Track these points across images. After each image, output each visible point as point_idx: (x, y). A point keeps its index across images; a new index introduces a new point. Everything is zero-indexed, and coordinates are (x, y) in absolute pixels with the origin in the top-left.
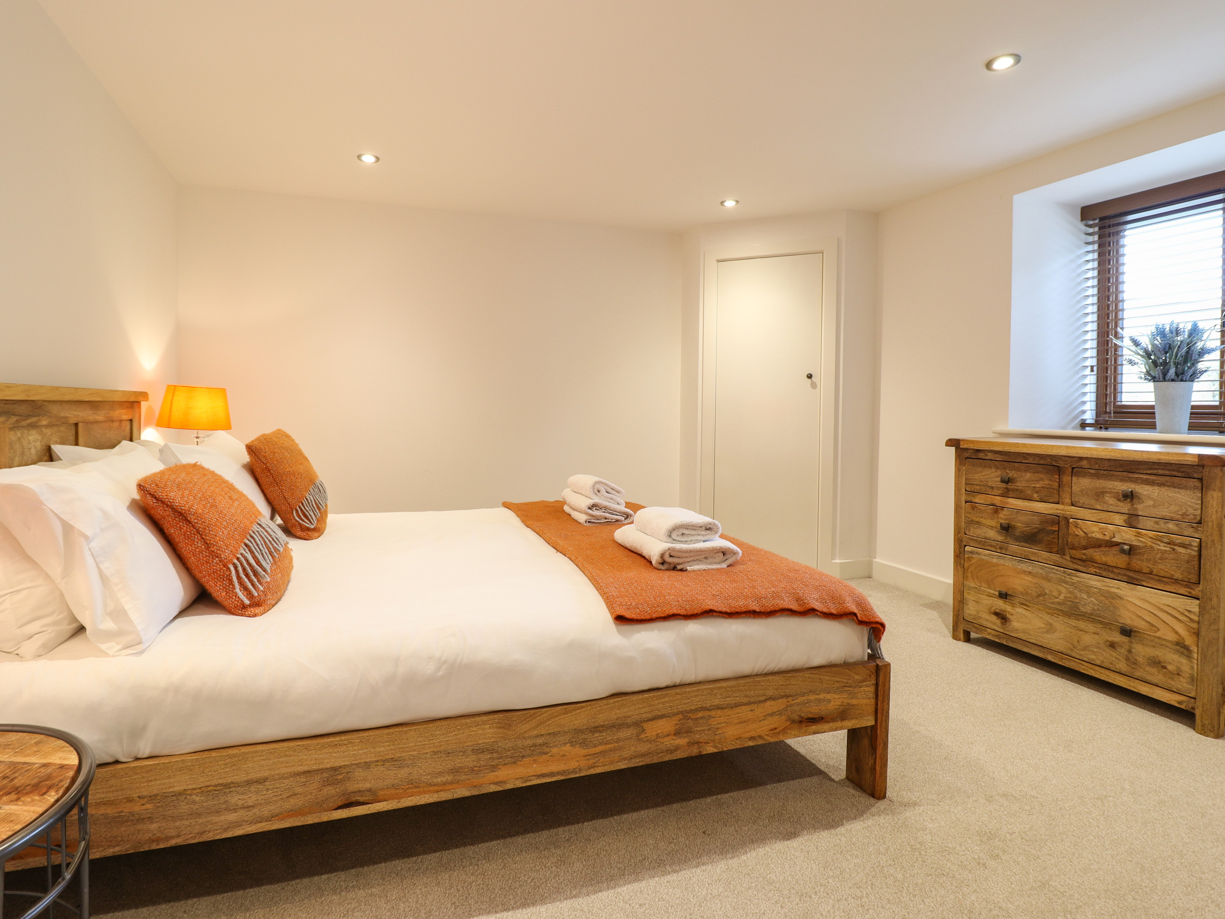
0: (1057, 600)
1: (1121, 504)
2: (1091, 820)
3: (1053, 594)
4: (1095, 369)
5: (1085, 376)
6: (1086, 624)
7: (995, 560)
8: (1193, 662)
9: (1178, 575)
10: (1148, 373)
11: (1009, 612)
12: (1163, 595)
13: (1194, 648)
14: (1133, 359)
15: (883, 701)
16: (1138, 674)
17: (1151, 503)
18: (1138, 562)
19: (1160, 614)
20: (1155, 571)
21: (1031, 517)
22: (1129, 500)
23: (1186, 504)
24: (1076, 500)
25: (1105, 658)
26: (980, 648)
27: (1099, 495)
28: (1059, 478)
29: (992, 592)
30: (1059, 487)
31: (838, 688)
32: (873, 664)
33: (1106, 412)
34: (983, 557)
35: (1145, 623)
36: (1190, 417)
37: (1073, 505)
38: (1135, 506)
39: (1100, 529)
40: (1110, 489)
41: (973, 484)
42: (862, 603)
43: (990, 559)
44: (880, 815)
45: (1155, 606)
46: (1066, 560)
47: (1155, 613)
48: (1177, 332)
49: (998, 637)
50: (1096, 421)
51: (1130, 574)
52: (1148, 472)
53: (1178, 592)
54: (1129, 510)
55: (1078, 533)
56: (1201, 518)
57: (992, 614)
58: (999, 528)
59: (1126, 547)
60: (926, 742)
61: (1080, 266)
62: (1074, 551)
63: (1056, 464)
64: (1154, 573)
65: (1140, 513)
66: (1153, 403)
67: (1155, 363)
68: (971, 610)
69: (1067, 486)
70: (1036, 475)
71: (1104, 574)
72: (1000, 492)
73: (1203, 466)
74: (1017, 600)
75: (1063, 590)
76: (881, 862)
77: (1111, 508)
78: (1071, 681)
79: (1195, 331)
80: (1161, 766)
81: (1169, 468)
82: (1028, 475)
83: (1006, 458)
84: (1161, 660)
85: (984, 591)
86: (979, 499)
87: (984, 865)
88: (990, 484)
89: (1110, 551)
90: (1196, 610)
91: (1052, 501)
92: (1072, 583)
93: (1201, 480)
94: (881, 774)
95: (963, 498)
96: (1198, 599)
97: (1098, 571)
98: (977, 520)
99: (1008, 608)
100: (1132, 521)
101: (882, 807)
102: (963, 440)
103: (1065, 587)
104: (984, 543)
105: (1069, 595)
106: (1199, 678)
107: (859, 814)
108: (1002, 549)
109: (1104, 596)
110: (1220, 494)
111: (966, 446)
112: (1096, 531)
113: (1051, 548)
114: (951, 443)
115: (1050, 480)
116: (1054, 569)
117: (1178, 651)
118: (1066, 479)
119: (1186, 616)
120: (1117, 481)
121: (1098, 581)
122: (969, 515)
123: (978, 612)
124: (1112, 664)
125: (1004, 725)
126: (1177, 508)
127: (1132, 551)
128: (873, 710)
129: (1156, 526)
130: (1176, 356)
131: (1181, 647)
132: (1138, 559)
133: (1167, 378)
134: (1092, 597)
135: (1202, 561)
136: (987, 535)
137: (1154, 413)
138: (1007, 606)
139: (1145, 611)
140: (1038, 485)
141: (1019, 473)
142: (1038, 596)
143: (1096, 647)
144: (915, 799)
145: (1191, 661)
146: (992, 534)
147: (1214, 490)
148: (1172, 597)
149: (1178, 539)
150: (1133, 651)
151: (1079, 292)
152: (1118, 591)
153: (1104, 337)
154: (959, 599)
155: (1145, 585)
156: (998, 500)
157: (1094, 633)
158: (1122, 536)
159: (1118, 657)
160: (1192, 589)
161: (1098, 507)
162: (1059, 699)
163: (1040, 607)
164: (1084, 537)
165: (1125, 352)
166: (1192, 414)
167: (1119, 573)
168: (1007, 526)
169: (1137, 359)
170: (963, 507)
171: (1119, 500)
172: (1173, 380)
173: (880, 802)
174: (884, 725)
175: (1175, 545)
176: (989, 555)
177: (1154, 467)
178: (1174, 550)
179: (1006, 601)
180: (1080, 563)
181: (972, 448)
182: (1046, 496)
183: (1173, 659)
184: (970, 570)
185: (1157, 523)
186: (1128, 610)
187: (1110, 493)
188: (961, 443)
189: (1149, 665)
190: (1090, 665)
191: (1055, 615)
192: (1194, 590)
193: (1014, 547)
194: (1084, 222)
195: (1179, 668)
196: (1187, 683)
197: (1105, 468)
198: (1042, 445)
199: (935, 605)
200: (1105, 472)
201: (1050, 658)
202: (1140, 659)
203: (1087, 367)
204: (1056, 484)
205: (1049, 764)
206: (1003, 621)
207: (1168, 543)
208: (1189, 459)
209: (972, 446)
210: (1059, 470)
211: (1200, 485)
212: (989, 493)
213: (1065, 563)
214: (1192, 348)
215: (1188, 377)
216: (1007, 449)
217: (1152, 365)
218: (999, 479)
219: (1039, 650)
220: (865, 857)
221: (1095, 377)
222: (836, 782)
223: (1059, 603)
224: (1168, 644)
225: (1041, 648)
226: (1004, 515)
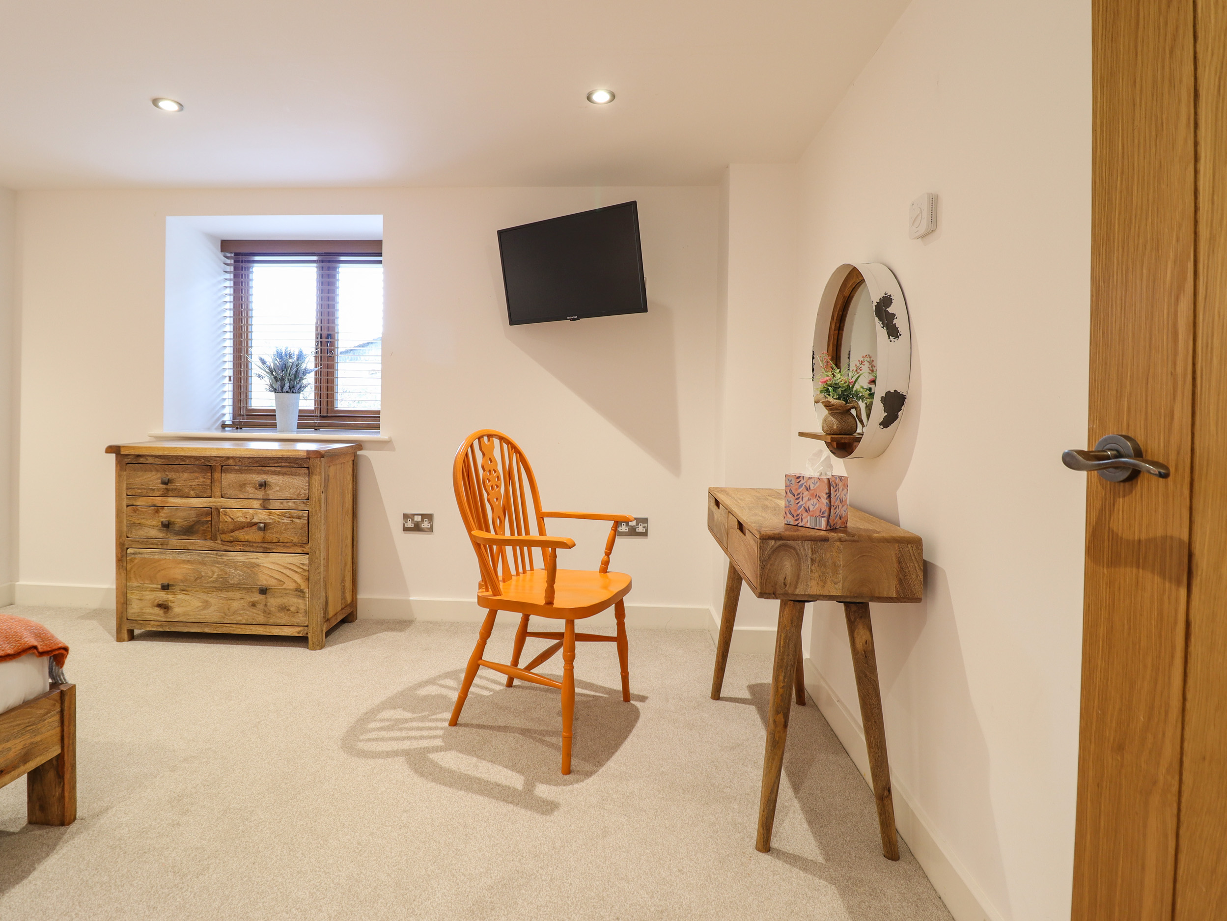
0: (211, 579)
1: (257, 492)
2: (251, 745)
3: (208, 575)
4: (232, 378)
5: (224, 384)
6: (234, 593)
7: (156, 557)
8: (306, 600)
9: (295, 540)
10: (271, 386)
11: (170, 601)
12: (287, 557)
13: (306, 590)
14: (262, 374)
15: (69, 725)
16: (271, 621)
17: (278, 488)
18: (270, 535)
19: (285, 571)
20: (281, 539)
21: (188, 512)
22: (263, 488)
23: (300, 486)
24: (225, 492)
25: (249, 616)
26: (144, 642)
27: (242, 486)
28: (211, 475)
29: (155, 586)
30: (211, 483)
31: (18, 732)
32: (56, 692)
33: (240, 415)
34: (146, 556)
35: (274, 580)
36: (298, 418)
37: (222, 497)
38: (267, 492)
39: (243, 514)
40: (249, 481)
41: (134, 488)
42: (41, 634)
43: (152, 557)
44: (74, 838)
45: (282, 566)
46: (217, 543)
47: (281, 571)
48: (290, 356)
49: (161, 626)
50: (233, 422)
51: (265, 545)
52: (276, 465)
53: (296, 552)
54: (263, 496)
55: (226, 520)
56: (309, 495)
57: (155, 607)
58: (160, 526)
59: (262, 525)
60: (107, 748)
61: (220, 290)
62: (224, 535)
63: (208, 464)
64: (281, 541)
65: (271, 497)
66: (275, 408)
67: (275, 378)
68: (134, 608)
69: (218, 481)
70: (192, 474)
71: (247, 549)
72: (160, 493)
73: (309, 458)
74: (177, 588)
75: (216, 569)
76: (84, 878)
77: (251, 496)
78: (224, 644)
79: (301, 356)
80: (291, 683)
81: (289, 461)
82: (186, 475)
83: (165, 461)
84: (286, 605)
85: (148, 588)
86: (140, 502)
87: (178, 824)
88: (151, 487)
89: (250, 530)
90: (307, 562)
91: (205, 495)
92: (223, 562)
93: (308, 468)
94: (70, 798)
95: (125, 503)
96: (308, 554)
97: (242, 548)
98: (139, 522)
99: (170, 597)
100: (265, 504)
101: (74, 830)
102: (124, 446)
103: (218, 567)
104: (146, 543)
105: (220, 573)
106: (310, 611)
107: (51, 848)
108: (163, 545)
109: (247, 567)
110: (319, 477)
111: (126, 452)
112: (240, 516)
113: (206, 536)
114: (111, 449)
115: (204, 478)
116: (208, 553)
117: (297, 595)
118: (217, 475)
119: (301, 568)
120: (255, 474)
121: (243, 556)
122: (130, 519)
123: (141, 609)
124: (253, 619)
125: (176, 702)
126: (294, 490)
127: (265, 527)
128: (59, 738)
129: (281, 506)
130: (290, 374)
131: (299, 591)
132: (270, 533)
133: (284, 390)
134: (238, 570)
135: (310, 526)
136: (149, 535)
137: (275, 416)
138: (168, 596)
139: (276, 572)
140: (194, 484)
141: (177, 474)
142: (196, 580)
143: (242, 610)
144: (106, 805)
145: (304, 600)
146: (154, 533)
147: (316, 475)
148: (292, 557)
149: (295, 513)
150: (268, 604)
151: (219, 313)
152: (257, 560)
153: (239, 353)
154: (122, 602)
155: (275, 551)
156: (158, 501)
157: (241, 599)
158: (259, 517)
159: (257, 612)
160: (304, 547)
161: (242, 496)
162: (216, 662)
163: (198, 589)
164: (231, 522)
165: (254, 366)
166: (299, 416)
167: (257, 546)
168: (167, 523)
169: (263, 373)
170: (125, 511)
171: (256, 489)
172: (287, 392)
173: (71, 826)
174: (71, 748)
175: (293, 518)
176: (151, 553)
177: (280, 461)
178: (293, 521)
179: (168, 592)
180: (229, 544)
181: (133, 454)
182: (201, 492)
183: (294, 602)
184: (132, 572)
185: (282, 503)
186: (264, 574)
187: (250, 484)
188: (122, 450)
189: (279, 611)
190: (238, 626)
191: (210, 593)
192: (305, 548)
193: (174, 541)
194: (223, 253)
195: (298, 608)
196: (303, 616)
197: (246, 465)
198: (197, 448)
199: (96, 614)
200: (246, 468)
201: (207, 630)
202: (272, 609)
203: (226, 376)
204: (209, 481)
205: (216, 717)
206: (166, 610)
207: (289, 517)
208: (301, 454)
209: (132, 452)
210: (211, 469)
211: (308, 472)
212: (150, 495)
213: (217, 546)
214: (299, 369)
215: (297, 390)
216: (166, 453)
217: (274, 380)
218: (159, 481)
219: (198, 626)
220: (66, 884)
221: (232, 385)
222: (17, 833)
223: (213, 582)
224: (291, 592)
225: (200, 625)
226: (164, 513)
